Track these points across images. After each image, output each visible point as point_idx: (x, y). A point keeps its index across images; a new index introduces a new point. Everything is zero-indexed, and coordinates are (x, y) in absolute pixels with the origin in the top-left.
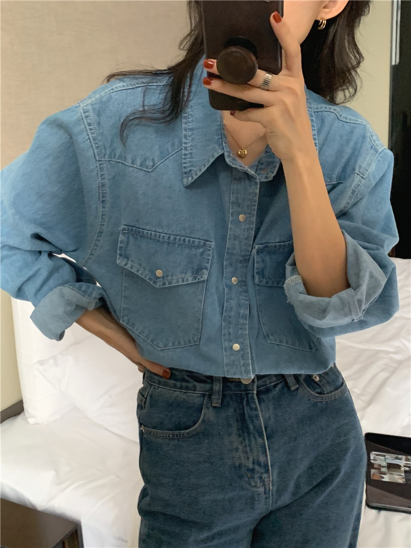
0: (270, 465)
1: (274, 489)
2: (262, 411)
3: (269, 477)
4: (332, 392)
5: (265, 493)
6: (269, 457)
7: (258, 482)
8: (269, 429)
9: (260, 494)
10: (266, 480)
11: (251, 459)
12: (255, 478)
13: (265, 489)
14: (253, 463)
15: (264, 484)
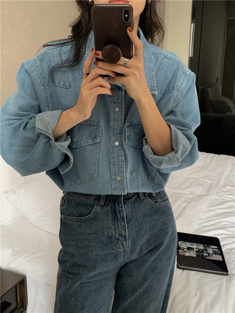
0: (127, 237)
1: (129, 250)
2: (125, 209)
3: (126, 243)
4: (161, 202)
5: (124, 252)
6: (127, 232)
7: (121, 246)
8: (128, 218)
9: (121, 252)
10: (125, 245)
11: (118, 233)
12: (119, 243)
13: (124, 250)
14: (119, 235)
15: (124, 247)
